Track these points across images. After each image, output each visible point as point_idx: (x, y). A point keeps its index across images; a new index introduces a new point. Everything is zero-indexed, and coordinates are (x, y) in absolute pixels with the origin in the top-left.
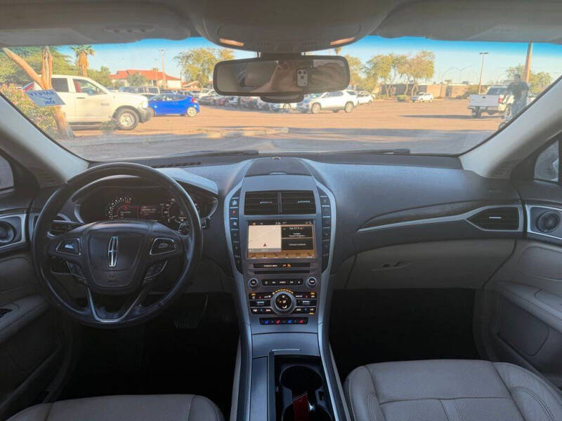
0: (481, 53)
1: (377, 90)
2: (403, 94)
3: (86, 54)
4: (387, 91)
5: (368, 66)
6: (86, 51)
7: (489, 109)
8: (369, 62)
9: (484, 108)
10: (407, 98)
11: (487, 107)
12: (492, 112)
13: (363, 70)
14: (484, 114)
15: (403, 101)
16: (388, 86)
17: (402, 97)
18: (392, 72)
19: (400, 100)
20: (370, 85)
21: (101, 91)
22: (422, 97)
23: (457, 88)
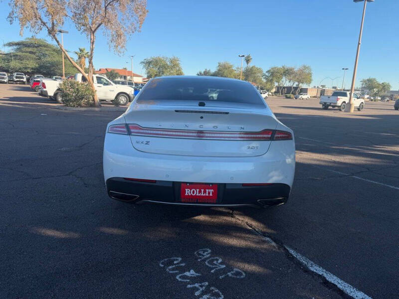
0: (343, 69)
1: (274, 90)
2: (289, 93)
3: (85, 57)
4: (280, 91)
5: (267, 74)
6: (85, 56)
7: (332, 104)
8: (268, 72)
9: (329, 104)
10: (292, 96)
11: (330, 103)
12: (334, 106)
13: (264, 77)
14: (330, 107)
15: (290, 98)
16: (281, 87)
17: (288, 95)
18: (284, 79)
19: (287, 97)
20: (268, 86)
21: (110, 83)
22: (302, 96)
23: (328, 91)
